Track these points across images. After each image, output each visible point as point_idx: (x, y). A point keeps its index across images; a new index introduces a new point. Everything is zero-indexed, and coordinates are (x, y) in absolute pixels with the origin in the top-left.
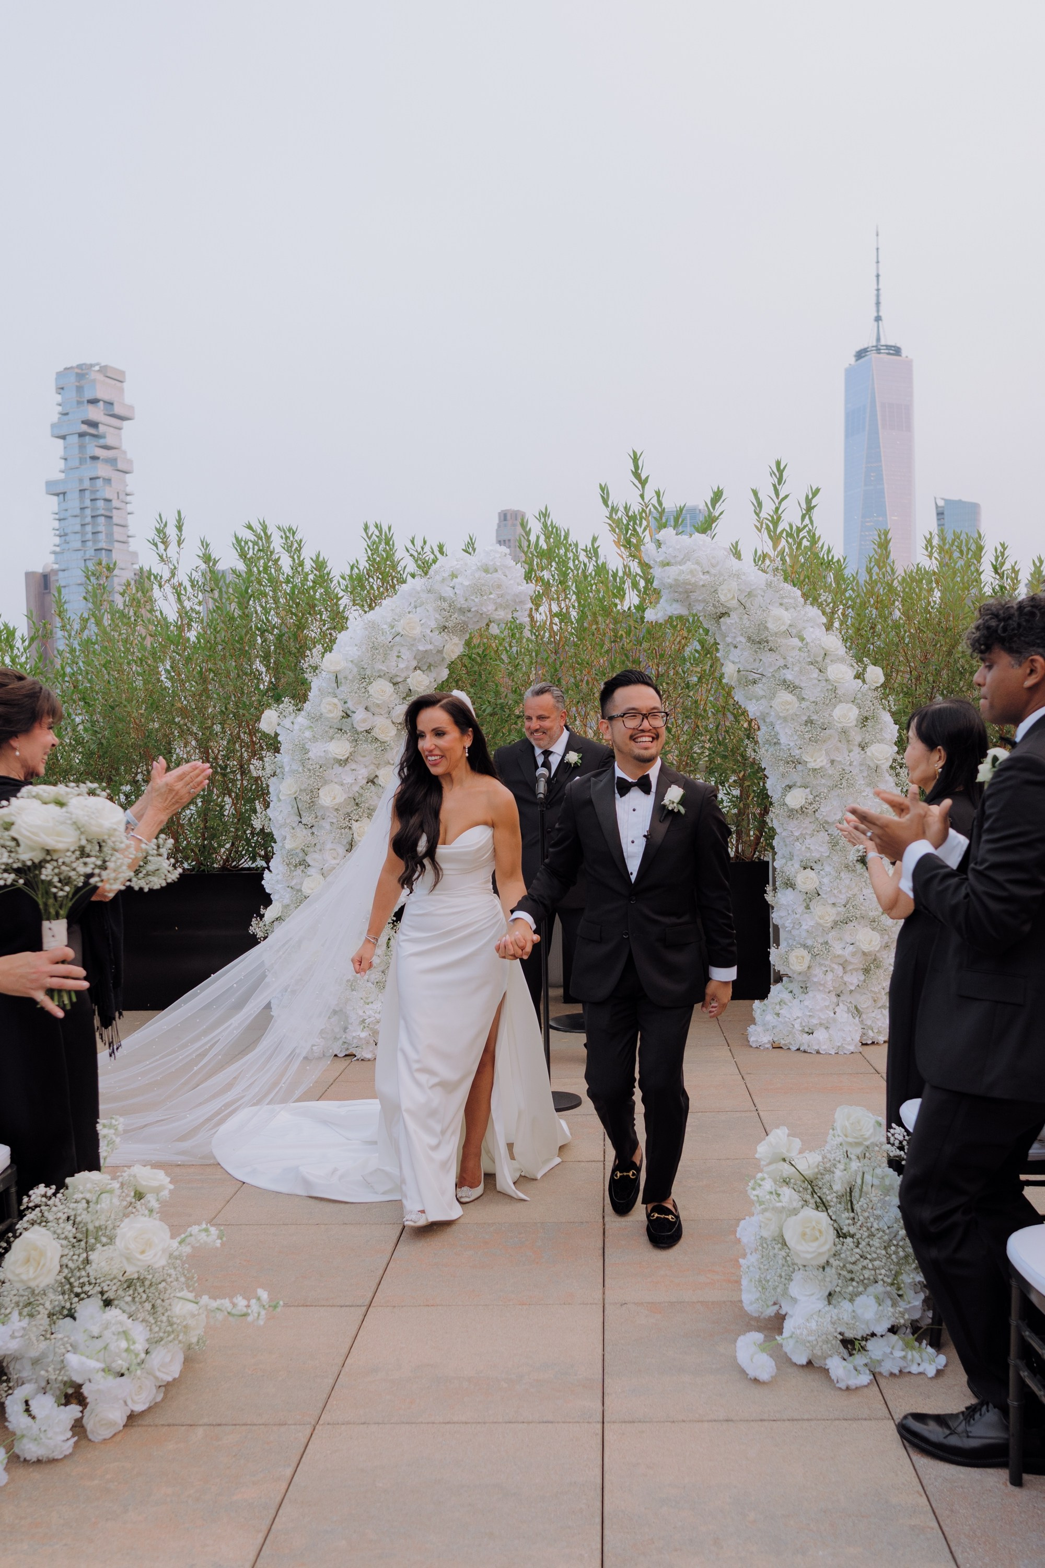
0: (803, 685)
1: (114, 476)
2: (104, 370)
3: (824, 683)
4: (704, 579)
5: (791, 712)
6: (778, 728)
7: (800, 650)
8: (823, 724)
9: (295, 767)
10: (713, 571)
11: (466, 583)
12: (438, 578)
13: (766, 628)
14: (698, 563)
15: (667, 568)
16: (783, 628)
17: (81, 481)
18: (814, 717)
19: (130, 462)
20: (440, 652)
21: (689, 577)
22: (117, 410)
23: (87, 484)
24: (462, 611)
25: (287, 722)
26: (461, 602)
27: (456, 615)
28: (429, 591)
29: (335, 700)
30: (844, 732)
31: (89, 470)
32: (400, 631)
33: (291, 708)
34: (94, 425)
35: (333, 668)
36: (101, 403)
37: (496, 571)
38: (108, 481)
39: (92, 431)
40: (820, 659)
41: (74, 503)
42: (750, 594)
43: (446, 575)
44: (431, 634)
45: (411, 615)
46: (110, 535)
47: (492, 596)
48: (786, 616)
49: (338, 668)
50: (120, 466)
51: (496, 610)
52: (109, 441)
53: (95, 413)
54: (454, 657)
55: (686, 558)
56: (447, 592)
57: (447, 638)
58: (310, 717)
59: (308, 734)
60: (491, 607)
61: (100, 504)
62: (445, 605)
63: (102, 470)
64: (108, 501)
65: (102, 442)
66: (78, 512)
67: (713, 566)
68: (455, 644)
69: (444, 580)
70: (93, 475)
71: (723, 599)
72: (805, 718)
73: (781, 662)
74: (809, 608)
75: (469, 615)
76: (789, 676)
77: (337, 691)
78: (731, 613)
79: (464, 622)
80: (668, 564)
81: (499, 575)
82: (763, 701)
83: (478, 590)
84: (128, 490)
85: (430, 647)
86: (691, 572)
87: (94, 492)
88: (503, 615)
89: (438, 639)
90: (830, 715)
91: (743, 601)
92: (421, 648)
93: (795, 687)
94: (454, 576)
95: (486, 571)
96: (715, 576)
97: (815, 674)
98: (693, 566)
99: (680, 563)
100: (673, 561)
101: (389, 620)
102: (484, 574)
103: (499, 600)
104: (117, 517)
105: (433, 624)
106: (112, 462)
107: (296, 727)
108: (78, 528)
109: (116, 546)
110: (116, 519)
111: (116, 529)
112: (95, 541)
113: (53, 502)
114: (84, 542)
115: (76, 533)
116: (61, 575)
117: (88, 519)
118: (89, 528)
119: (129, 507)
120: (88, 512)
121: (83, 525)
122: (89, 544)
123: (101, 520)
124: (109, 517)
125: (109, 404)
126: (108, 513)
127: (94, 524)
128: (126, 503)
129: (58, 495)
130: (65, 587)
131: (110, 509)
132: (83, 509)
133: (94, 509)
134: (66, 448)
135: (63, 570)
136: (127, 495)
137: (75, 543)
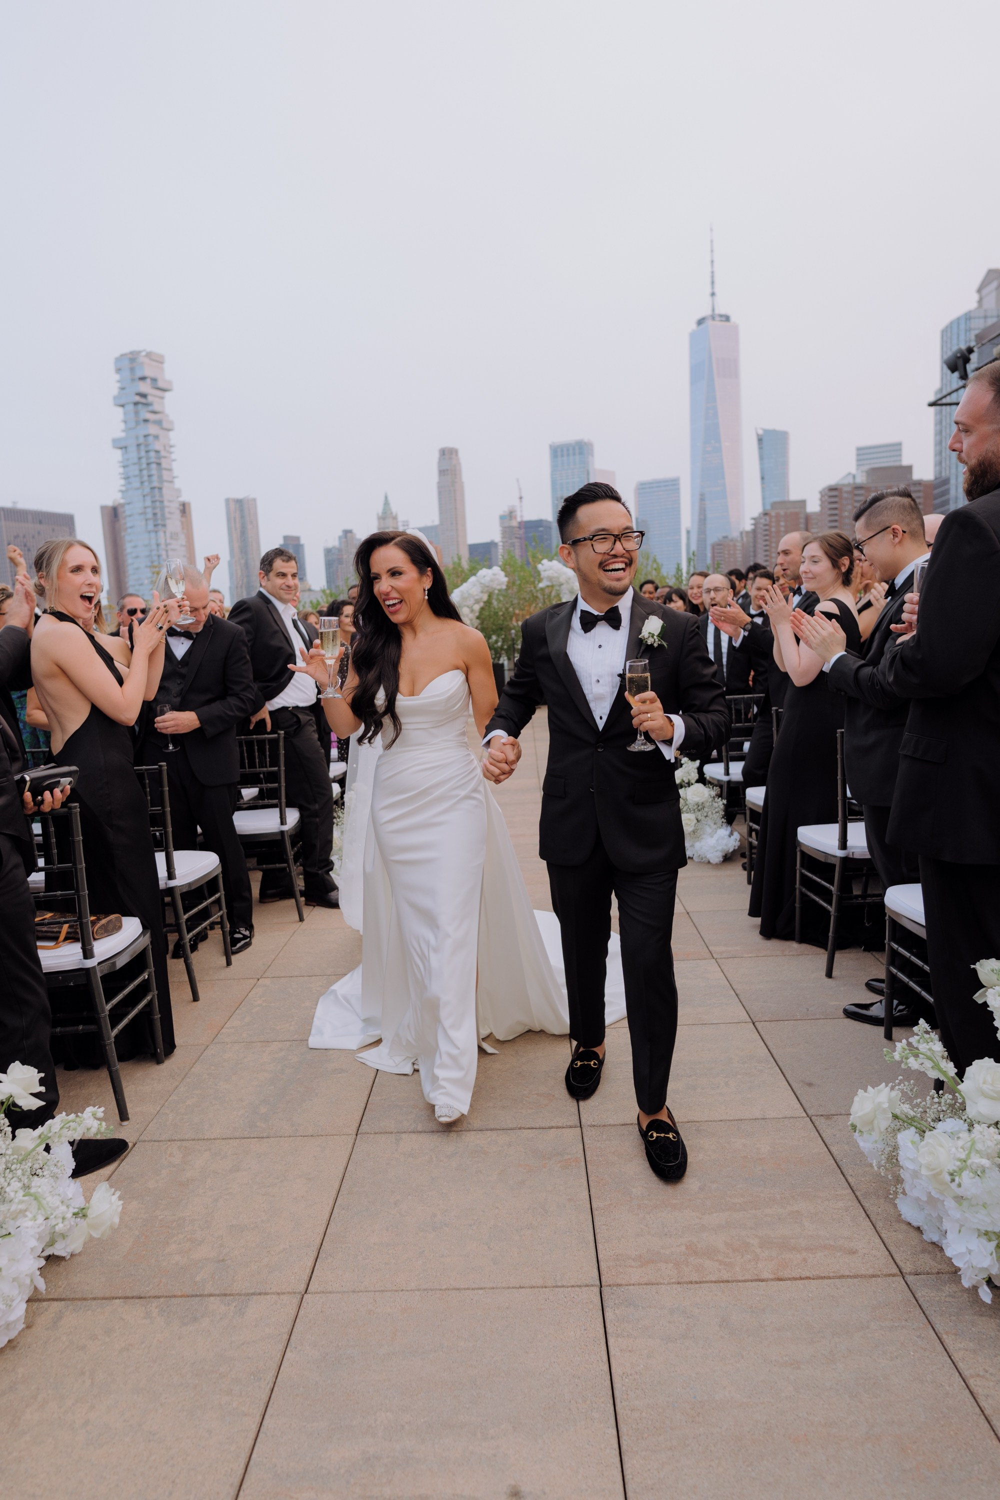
1: (161, 433)
2: (149, 355)
17: (137, 437)
19: (172, 423)
22: (161, 384)
23: (141, 440)
31: (143, 430)
34: (144, 396)
36: (148, 381)
38: (156, 437)
39: (143, 400)
41: (133, 454)
46: (160, 477)
50: (165, 425)
52: (156, 407)
53: (144, 387)
61: (152, 454)
63: (152, 429)
64: (157, 452)
65: (150, 408)
66: (136, 460)
70: (146, 433)
84: (172, 443)
87: (147, 445)
106: (159, 423)
108: (137, 472)
109: (166, 484)
110: (164, 465)
111: (164, 473)
112: (150, 482)
113: (118, 454)
114: (142, 483)
115: (136, 476)
116: (127, 507)
117: (144, 466)
118: (145, 473)
119: (173, 456)
120: (144, 461)
121: (141, 470)
122: (146, 484)
123: (154, 466)
124: (159, 464)
125: (154, 380)
126: (158, 461)
127: (149, 469)
128: (171, 453)
129: (121, 448)
130: (130, 516)
131: (159, 458)
132: (140, 458)
133: (148, 458)
134: (125, 414)
135: (129, 504)
136: (171, 446)
137: (136, 483)
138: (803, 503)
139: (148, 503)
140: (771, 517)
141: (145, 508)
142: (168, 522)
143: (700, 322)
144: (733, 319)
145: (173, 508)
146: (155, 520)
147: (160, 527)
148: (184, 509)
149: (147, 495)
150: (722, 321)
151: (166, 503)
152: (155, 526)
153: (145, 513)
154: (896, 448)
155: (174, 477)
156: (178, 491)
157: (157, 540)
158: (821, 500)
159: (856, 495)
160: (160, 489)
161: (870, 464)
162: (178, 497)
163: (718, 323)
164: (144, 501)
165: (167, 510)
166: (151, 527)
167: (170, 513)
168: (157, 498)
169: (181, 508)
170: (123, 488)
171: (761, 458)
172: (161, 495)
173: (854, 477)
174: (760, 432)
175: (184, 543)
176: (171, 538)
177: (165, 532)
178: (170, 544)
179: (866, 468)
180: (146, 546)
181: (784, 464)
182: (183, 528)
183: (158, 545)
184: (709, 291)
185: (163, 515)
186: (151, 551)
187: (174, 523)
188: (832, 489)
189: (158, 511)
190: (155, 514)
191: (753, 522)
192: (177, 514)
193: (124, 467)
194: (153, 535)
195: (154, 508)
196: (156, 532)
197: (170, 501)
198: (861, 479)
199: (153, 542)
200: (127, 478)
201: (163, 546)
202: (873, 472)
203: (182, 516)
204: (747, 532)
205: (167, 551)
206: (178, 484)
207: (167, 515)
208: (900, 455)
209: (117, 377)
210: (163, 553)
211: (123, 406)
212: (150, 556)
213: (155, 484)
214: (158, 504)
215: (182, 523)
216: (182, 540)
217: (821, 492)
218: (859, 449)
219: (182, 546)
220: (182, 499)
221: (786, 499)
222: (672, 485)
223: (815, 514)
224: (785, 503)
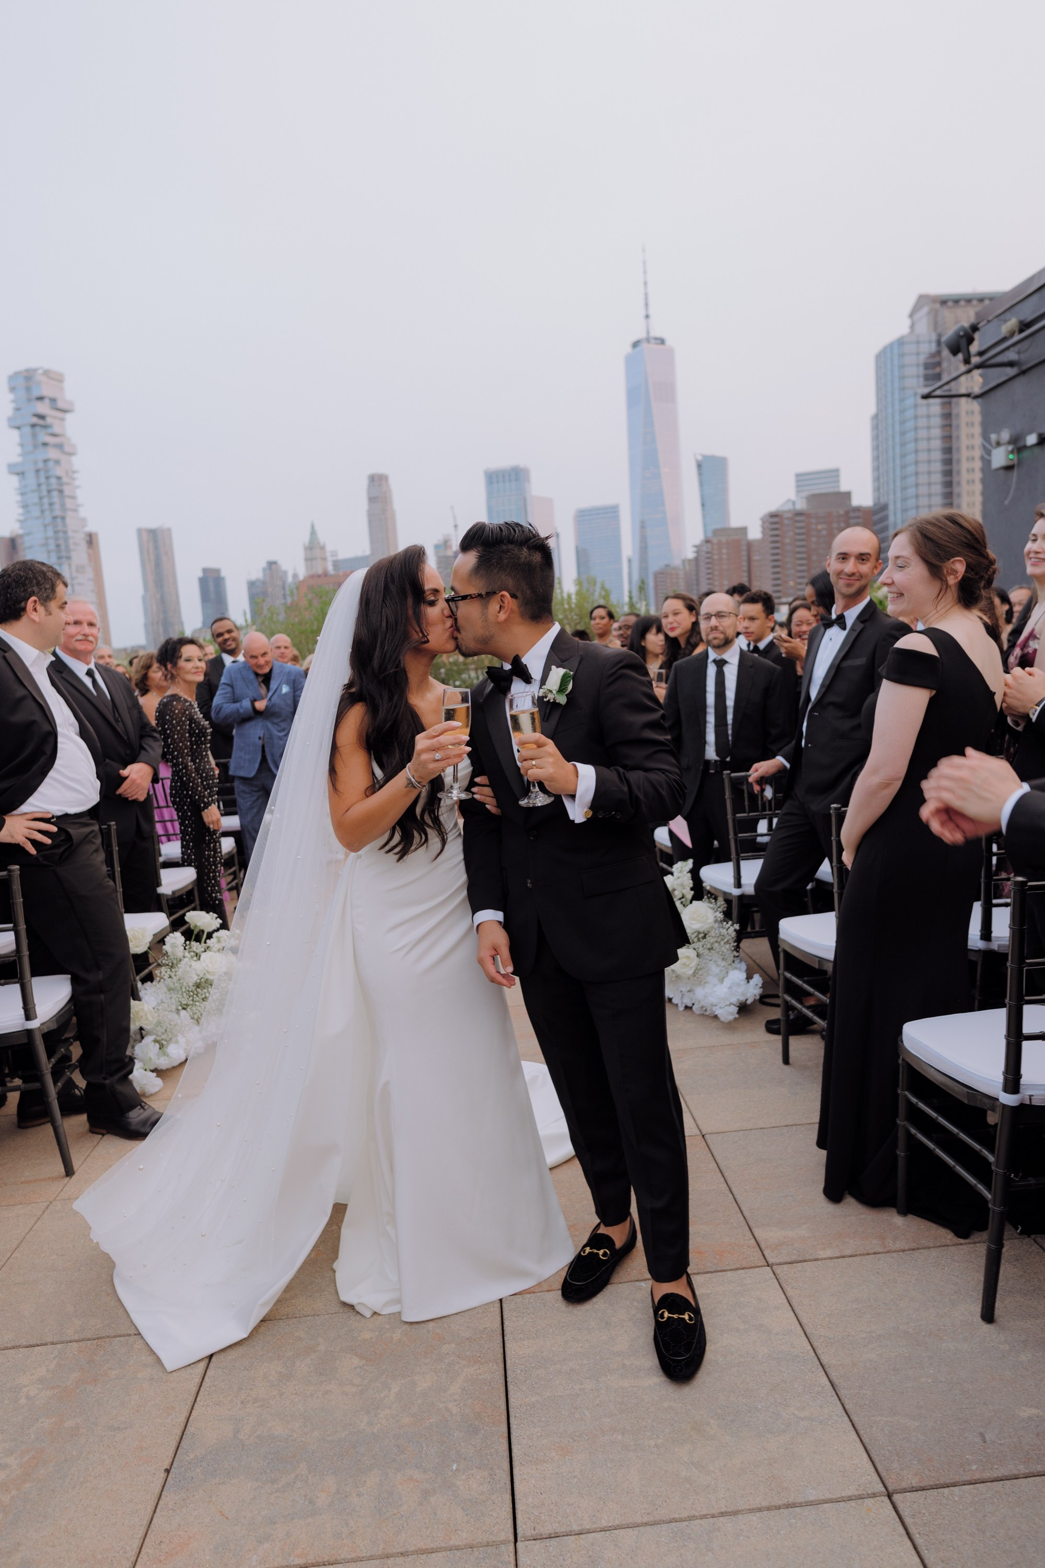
1: (63, 458)
2: (47, 373)
17: (36, 462)
19: (74, 446)
22: (60, 404)
23: (40, 465)
31: (41, 454)
34: (42, 417)
36: (47, 401)
38: (57, 462)
39: (41, 422)
41: (31, 480)
46: (63, 505)
50: (67, 449)
52: (56, 430)
53: (43, 408)
61: (53, 481)
63: (52, 454)
64: (59, 478)
65: (50, 431)
66: (35, 487)
70: (45, 457)
84: (75, 468)
87: (47, 471)
104: (67, 491)
106: (60, 447)
108: (36, 500)
109: (69, 513)
110: (66, 493)
111: (68, 501)
112: (52, 510)
113: (15, 481)
114: (42, 512)
115: (35, 504)
116: (26, 538)
117: (44, 493)
118: (46, 501)
119: (77, 483)
120: (44, 488)
121: (41, 498)
122: (47, 513)
123: (55, 494)
124: (61, 491)
125: (53, 400)
126: (60, 488)
127: (50, 497)
128: (74, 479)
129: (18, 474)
130: (30, 547)
131: (61, 484)
132: (39, 485)
133: (48, 485)
134: (21, 436)
135: (28, 534)
136: (74, 472)
137: (36, 512)
138: (744, 530)
139: (50, 533)
140: (713, 544)
141: (47, 539)
142: (73, 555)
143: (636, 344)
144: (669, 342)
145: (78, 539)
146: (59, 552)
147: (64, 560)
148: (91, 540)
149: (48, 525)
150: (657, 344)
151: (70, 534)
152: (59, 558)
153: (46, 545)
154: (834, 474)
155: (78, 506)
156: (84, 521)
158: (762, 526)
159: (797, 521)
160: (63, 518)
161: (810, 490)
162: (84, 526)
163: (653, 347)
164: (45, 529)
165: (71, 541)
167: (75, 544)
168: (60, 527)
169: (88, 538)
170: (22, 518)
171: (701, 484)
172: (64, 525)
173: (794, 503)
174: (699, 458)
175: (91, 576)
176: (77, 571)
177: (70, 565)
178: (76, 578)
179: (805, 494)
181: (723, 491)
182: (90, 561)
184: (643, 313)
185: (67, 547)
187: (80, 555)
188: (773, 515)
189: (61, 542)
190: (58, 546)
191: (695, 549)
192: (83, 546)
193: (22, 494)
195: (57, 539)
197: (75, 531)
198: (801, 505)
200: (25, 506)
202: (812, 498)
203: (89, 548)
204: (690, 561)
206: (82, 512)
207: (72, 547)
208: (838, 481)
209: (11, 396)
211: (18, 428)
213: (58, 513)
214: (61, 535)
215: (89, 555)
216: (90, 573)
217: (762, 519)
218: (798, 475)
219: (89, 579)
220: (88, 529)
221: (727, 526)
222: (612, 512)
223: (756, 541)
224: (726, 531)
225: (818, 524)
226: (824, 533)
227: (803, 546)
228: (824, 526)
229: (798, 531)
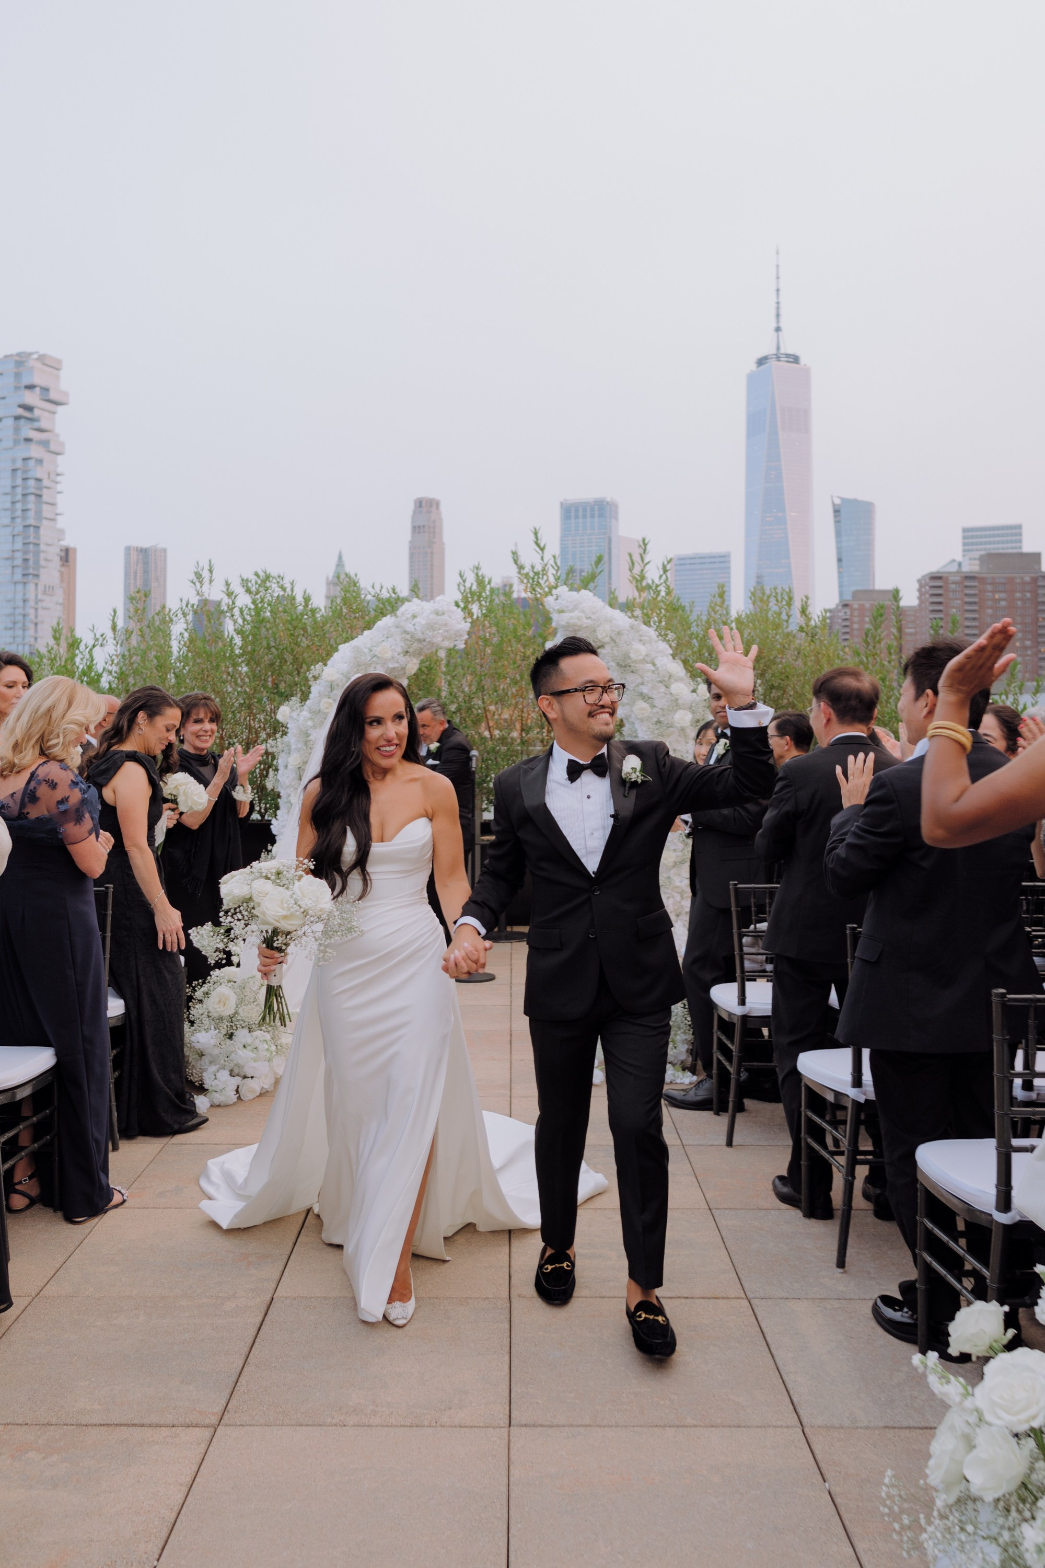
0: (654, 696)
1: (47, 457)
2: (42, 358)
3: (669, 696)
4: (587, 622)
5: (646, 715)
6: (637, 726)
7: (653, 672)
8: (668, 724)
9: (299, 746)
10: (593, 617)
11: (423, 622)
12: (404, 618)
13: (629, 658)
14: (583, 612)
15: (562, 614)
16: (641, 657)
17: (14, 461)
18: (662, 719)
19: (62, 444)
20: (404, 669)
21: (576, 621)
22: (53, 395)
23: (19, 464)
24: (420, 641)
25: (294, 715)
26: (420, 636)
27: (415, 644)
28: (397, 627)
29: (330, 701)
30: (683, 729)
31: (22, 451)
32: (377, 653)
33: (299, 705)
34: (30, 408)
35: (330, 679)
36: (37, 390)
37: (443, 614)
38: (40, 462)
39: (28, 414)
40: (666, 679)
42: (619, 633)
43: (409, 616)
44: (398, 657)
45: (384, 644)
46: (39, 513)
47: (440, 631)
48: (643, 649)
49: (333, 678)
50: (53, 447)
51: (443, 640)
52: (44, 424)
53: (31, 398)
54: (414, 671)
55: (575, 608)
56: (409, 627)
57: (409, 659)
58: (311, 711)
59: (310, 723)
60: (440, 639)
61: (31, 483)
62: (408, 637)
63: (35, 451)
64: (39, 480)
65: (36, 425)
66: (8, 490)
67: (594, 613)
68: (415, 664)
69: (407, 619)
70: (26, 455)
71: (600, 636)
72: (655, 719)
73: (640, 680)
74: (661, 642)
75: (424, 643)
76: (645, 690)
77: (331, 694)
78: (606, 646)
79: (421, 649)
80: (563, 611)
81: (445, 617)
82: (627, 707)
83: (431, 627)
84: (59, 470)
85: (396, 665)
86: (579, 618)
87: (25, 471)
88: (448, 644)
89: (403, 660)
90: (673, 718)
91: (614, 638)
92: (391, 666)
93: (649, 698)
94: (414, 617)
95: (437, 614)
96: (595, 620)
97: (663, 689)
98: (580, 614)
99: (571, 611)
100: (565, 609)
101: (369, 646)
102: (435, 616)
103: (445, 634)
104: (47, 496)
105: (399, 650)
106: (45, 444)
107: (302, 718)
108: (8, 505)
109: (45, 522)
110: (45, 498)
111: (45, 507)
112: (24, 518)
114: (13, 518)
117: (19, 497)
118: (19, 506)
119: (59, 487)
120: (19, 491)
121: (13, 503)
122: (19, 520)
123: (32, 498)
124: (39, 496)
125: (45, 390)
126: (38, 492)
127: (24, 502)
128: (57, 483)
131: (40, 488)
132: (14, 487)
133: (24, 488)
136: (58, 475)
138: (895, 595)
139: (18, 545)
140: (852, 609)
141: (13, 551)
142: (43, 572)
143: (762, 361)
144: (803, 361)
145: (52, 554)
146: (26, 568)
147: (31, 577)
148: (67, 556)
149: (17, 535)
150: (789, 362)
151: (42, 547)
152: (24, 575)
153: (12, 558)
154: (1015, 531)
155: (57, 514)
156: (62, 532)
157: (24, 594)
158: (919, 590)
159: (966, 587)
160: (37, 528)
161: (985, 550)
162: (59, 540)
163: (784, 365)
164: (13, 542)
165: (42, 556)
166: (18, 577)
167: (47, 560)
168: (31, 540)
169: (63, 554)
171: (838, 534)
172: (37, 536)
173: (960, 564)
174: (837, 501)
175: (61, 601)
176: (45, 593)
177: (37, 585)
178: (41, 601)
179: (977, 554)
180: (9, 601)
181: (867, 544)
182: (62, 581)
183: (25, 601)
185: (37, 563)
186: (15, 608)
187: (51, 573)
188: (935, 577)
189: (30, 556)
190: (26, 560)
192: (57, 562)
194: (20, 587)
195: (25, 552)
196: (25, 583)
197: (49, 545)
198: (972, 566)
199: (19, 596)
201: (32, 603)
202: (990, 558)
203: (63, 565)
205: (36, 609)
206: (61, 523)
207: (42, 563)
208: (1020, 541)
210: (32, 612)
212: (13, 615)
213: (31, 521)
214: (31, 547)
215: (62, 574)
216: (59, 596)
217: (919, 581)
218: (965, 530)
219: (57, 603)
220: (64, 543)
221: (871, 588)
222: (721, 562)
223: (911, 608)
224: (870, 593)
225: (994, 592)
226: (1003, 603)
227: (974, 619)
228: (1003, 595)
229: (967, 600)
